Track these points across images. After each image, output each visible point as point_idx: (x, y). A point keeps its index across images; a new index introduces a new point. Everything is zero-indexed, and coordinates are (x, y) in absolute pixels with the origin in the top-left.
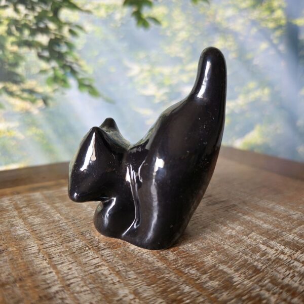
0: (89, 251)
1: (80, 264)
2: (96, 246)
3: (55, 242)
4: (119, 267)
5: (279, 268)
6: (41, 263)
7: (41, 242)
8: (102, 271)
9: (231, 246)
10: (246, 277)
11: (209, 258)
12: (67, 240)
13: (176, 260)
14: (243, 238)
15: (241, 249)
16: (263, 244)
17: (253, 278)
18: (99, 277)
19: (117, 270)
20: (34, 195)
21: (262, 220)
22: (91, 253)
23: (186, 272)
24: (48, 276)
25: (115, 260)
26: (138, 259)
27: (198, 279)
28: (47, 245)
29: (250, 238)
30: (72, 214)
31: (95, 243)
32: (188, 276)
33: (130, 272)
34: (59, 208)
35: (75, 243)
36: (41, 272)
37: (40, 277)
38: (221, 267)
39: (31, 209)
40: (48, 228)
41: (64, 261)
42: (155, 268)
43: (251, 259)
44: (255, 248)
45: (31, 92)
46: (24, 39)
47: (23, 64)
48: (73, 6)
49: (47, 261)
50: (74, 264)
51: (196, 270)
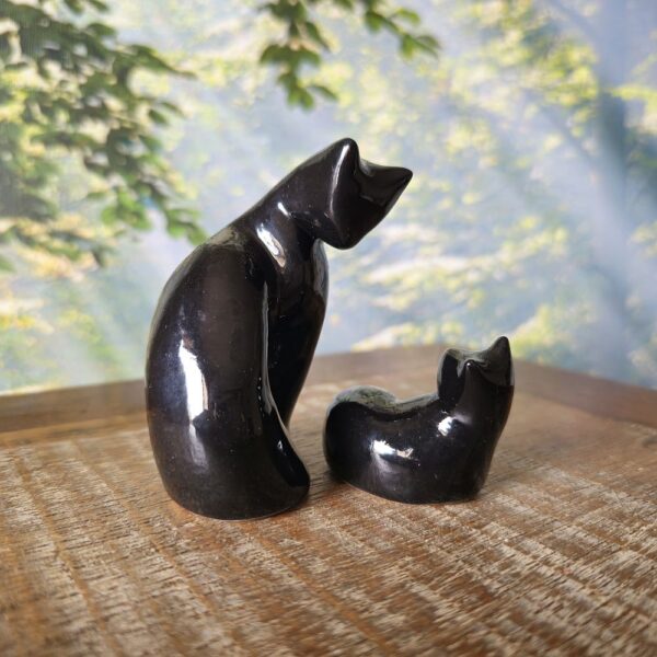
0: (157, 555)
1: (135, 579)
2: (172, 546)
3: (91, 537)
4: (212, 586)
5: (533, 592)
6: (58, 578)
8: (175, 594)
9: (442, 549)
10: (462, 608)
11: (394, 570)
12: (115, 533)
13: (327, 574)
14: (470, 533)
15: (463, 555)
16: (509, 544)
17: (477, 610)
18: (169, 604)
19: (207, 591)
20: (58, 447)
21: (518, 498)
22: (159, 559)
23: (344, 597)
24: (67, 601)
25: (206, 572)
26: (251, 572)
27: (366, 610)
28: (74, 542)
29: (486, 532)
30: (130, 484)
31: (170, 540)
32: (346, 604)
33: (232, 596)
34: (107, 472)
35: (130, 539)
36: (54, 593)
37: (53, 603)
38: (417, 588)
39: (50, 473)
40: (80, 511)
41: (103, 573)
42: (283, 588)
43: (479, 573)
44: (491, 552)
45: (70, 237)
46: (58, 130)
47: (54, 179)
48: (158, 65)
49: (70, 574)
50: (123, 579)
51: (365, 592)
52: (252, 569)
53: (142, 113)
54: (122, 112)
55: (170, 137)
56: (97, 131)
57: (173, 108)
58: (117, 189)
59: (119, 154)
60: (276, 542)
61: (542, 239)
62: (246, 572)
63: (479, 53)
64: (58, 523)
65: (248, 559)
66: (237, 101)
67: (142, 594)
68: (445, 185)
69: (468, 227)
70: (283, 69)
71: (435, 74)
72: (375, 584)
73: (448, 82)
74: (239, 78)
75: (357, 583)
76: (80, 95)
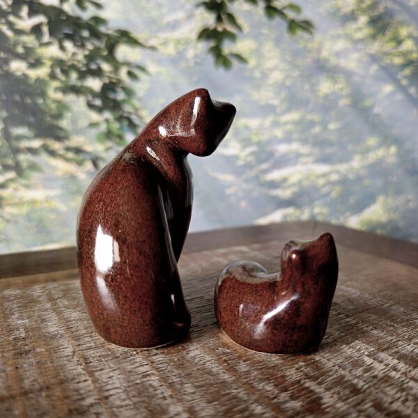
0: (137, 356)
1: (124, 372)
3: (95, 343)
4: (174, 378)
6: (75, 369)
7: (77, 343)
8: (150, 382)
9: (324, 358)
10: (339, 398)
11: (293, 371)
13: (248, 372)
15: (338, 362)
16: (368, 356)
17: (350, 400)
18: (147, 389)
19: (170, 381)
20: (72, 284)
22: (139, 358)
23: (260, 388)
24: (81, 385)
25: (169, 368)
26: (198, 369)
27: (275, 397)
28: (84, 346)
29: (352, 347)
32: (262, 393)
33: (186, 385)
36: (73, 379)
37: (72, 386)
38: (308, 384)
39: (68, 300)
40: (87, 326)
41: (103, 367)
42: (220, 381)
43: (349, 374)
44: (357, 361)
45: (78, 151)
46: (71, 84)
47: (68, 115)
48: (133, 42)
49: (82, 367)
50: (116, 372)
51: (274, 385)
52: (199, 367)
53: (123, 73)
54: (110, 72)
55: (140, 87)
56: (95, 84)
57: (142, 69)
58: (107, 121)
59: (109, 99)
60: (214, 350)
61: (380, 153)
62: (195, 369)
63: (340, 31)
64: (74, 333)
65: (196, 361)
66: (183, 64)
67: (129, 382)
68: (316, 117)
69: (331, 144)
70: (212, 44)
71: (310, 45)
72: (280, 380)
73: (319, 50)
74: (184, 50)
75: (268, 379)
76: (85, 62)
